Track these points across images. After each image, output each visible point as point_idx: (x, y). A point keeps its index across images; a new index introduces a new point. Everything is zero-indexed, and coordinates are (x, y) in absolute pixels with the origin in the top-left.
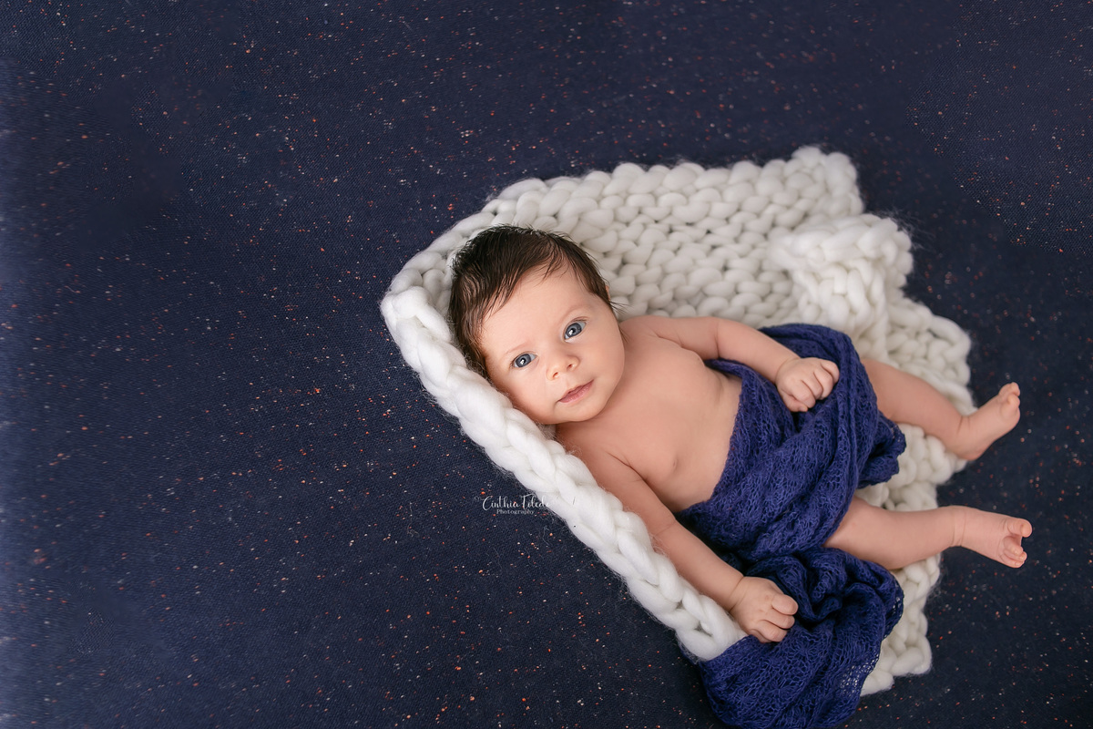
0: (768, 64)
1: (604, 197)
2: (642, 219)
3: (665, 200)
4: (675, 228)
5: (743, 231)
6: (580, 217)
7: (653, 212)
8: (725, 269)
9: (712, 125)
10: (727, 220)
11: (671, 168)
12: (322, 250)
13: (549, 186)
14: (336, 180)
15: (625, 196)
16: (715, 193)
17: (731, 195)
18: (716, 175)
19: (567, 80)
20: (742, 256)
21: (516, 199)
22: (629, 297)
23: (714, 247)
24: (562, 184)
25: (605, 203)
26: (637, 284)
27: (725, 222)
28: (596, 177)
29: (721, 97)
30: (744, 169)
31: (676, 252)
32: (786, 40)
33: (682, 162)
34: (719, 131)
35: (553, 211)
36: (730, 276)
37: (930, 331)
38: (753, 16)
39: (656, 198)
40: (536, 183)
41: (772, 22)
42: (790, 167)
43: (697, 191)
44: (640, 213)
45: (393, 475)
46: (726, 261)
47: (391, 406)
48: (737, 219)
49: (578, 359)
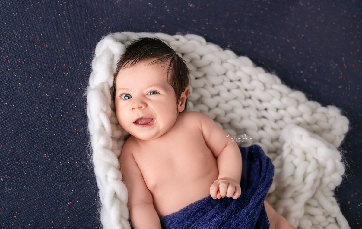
0: (345, 65)
1: (227, 62)
2: (239, 83)
3: (255, 83)
4: (252, 98)
5: (281, 119)
6: (210, 63)
8: (262, 128)
10: (278, 109)
11: (266, 72)
12: (97, 4)
13: (207, 44)
16: (279, 95)
17: (285, 100)
18: (285, 89)
19: (251, 14)
20: (272, 129)
21: (189, 40)
22: (210, 109)
23: (264, 117)
24: (213, 47)
25: (225, 65)
26: (217, 106)
27: (276, 110)
28: (229, 53)
29: (314, 64)
30: (300, 95)
31: (244, 107)
32: (360, 61)
33: (273, 74)
34: (303, 76)
35: (201, 54)
36: (261, 133)
37: (335, 218)
38: (352, 42)
39: (251, 80)
40: (203, 40)
41: (358, 50)
42: (321, 109)
43: (272, 89)
44: (240, 80)
45: (45, 95)
46: (264, 126)
47: (70, 73)
48: (282, 112)
49: (146, 105)
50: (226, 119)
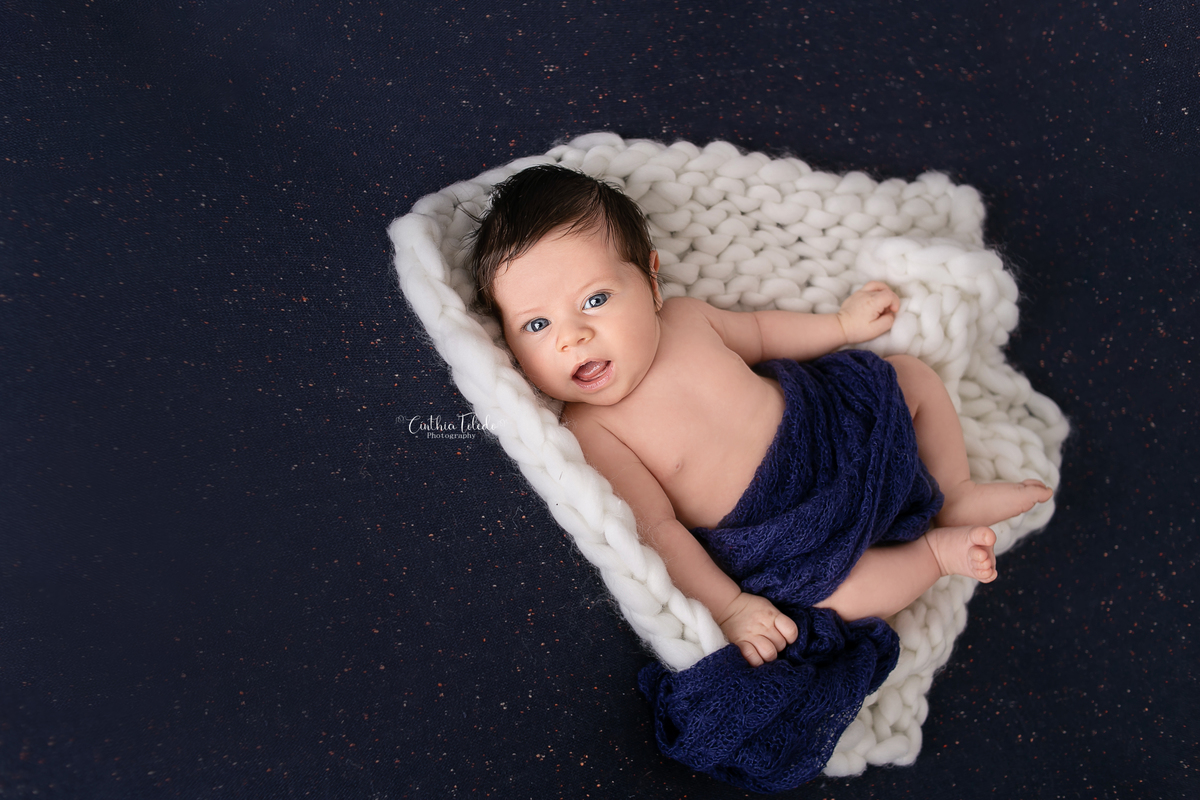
0: (918, 72)
1: (686, 171)
2: (725, 205)
3: (758, 191)
4: (762, 226)
5: (839, 248)
6: (653, 187)
7: (739, 201)
8: (809, 284)
9: (836, 125)
10: (824, 231)
11: (773, 159)
12: (355, 154)
13: (628, 145)
14: (390, 83)
15: (711, 177)
16: (817, 198)
17: (833, 205)
18: (823, 180)
19: (682, 38)
20: (830, 275)
21: (587, 150)
22: (688, 288)
23: (802, 258)
24: (643, 147)
25: (686, 178)
26: (701, 276)
27: (821, 233)
28: (683, 147)
29: (855, 96)
30: (857, 181)
31: (757, 252)
32: (946, 51)
33: (788, 156)
34: (843, 133)
35: (625, 172)
36: (811, 294)
37: (1026, 406)
38: (915, 15)
39: (747, 188)
40: (614, 138)
41: (934, 27)
42: (912, 189)
43: (797, 191)
44: (725, 199)
45: (362, 408)
46: (812, 276)
47: (383, 336)
48: (835, 232)
49: (593, 332)
50: (730, 298)
